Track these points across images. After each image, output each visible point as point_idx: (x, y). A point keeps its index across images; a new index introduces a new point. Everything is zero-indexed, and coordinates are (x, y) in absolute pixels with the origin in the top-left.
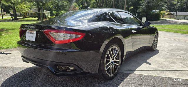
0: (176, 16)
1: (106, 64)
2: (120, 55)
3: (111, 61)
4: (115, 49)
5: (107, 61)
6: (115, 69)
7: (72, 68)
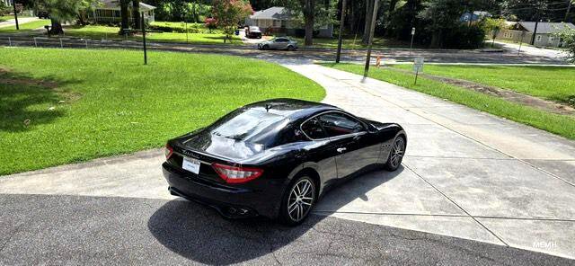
0: (534, 34)
1: (291, 203)
2: (313, 191)
3: (298, 199)
4: (304, 183)
5: (292, 201)
6: (304, 211)
7: (246, 211)
